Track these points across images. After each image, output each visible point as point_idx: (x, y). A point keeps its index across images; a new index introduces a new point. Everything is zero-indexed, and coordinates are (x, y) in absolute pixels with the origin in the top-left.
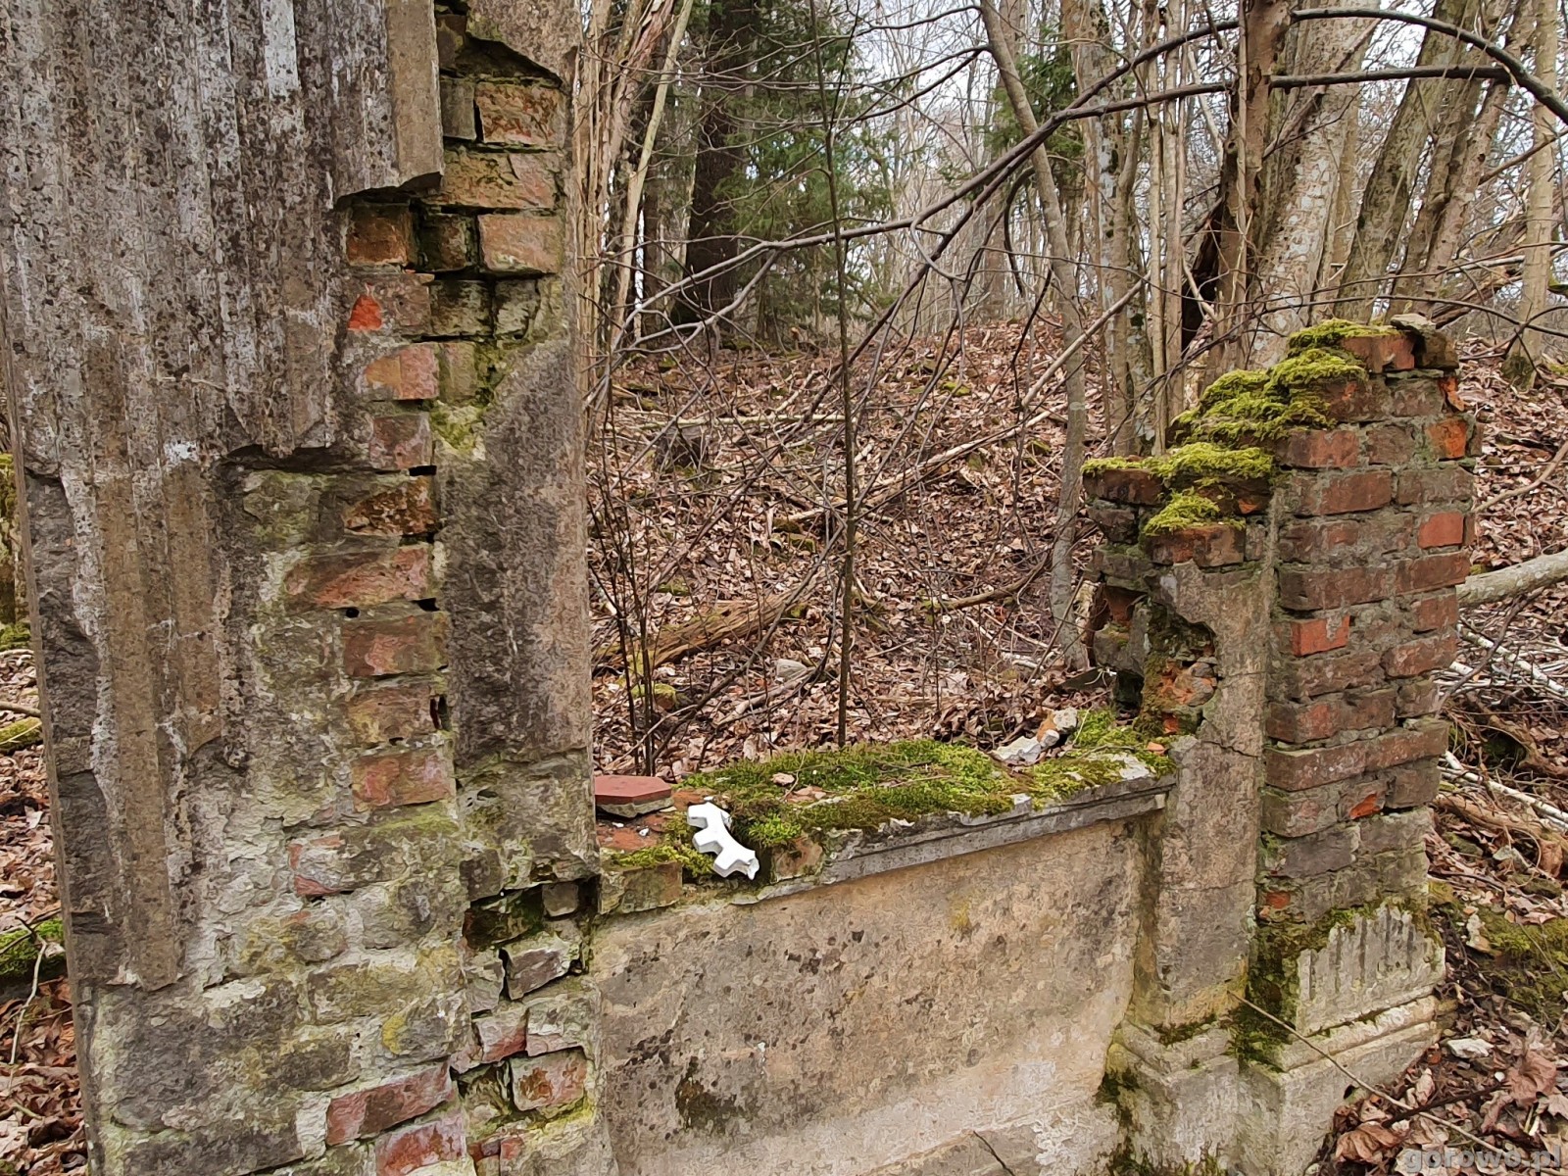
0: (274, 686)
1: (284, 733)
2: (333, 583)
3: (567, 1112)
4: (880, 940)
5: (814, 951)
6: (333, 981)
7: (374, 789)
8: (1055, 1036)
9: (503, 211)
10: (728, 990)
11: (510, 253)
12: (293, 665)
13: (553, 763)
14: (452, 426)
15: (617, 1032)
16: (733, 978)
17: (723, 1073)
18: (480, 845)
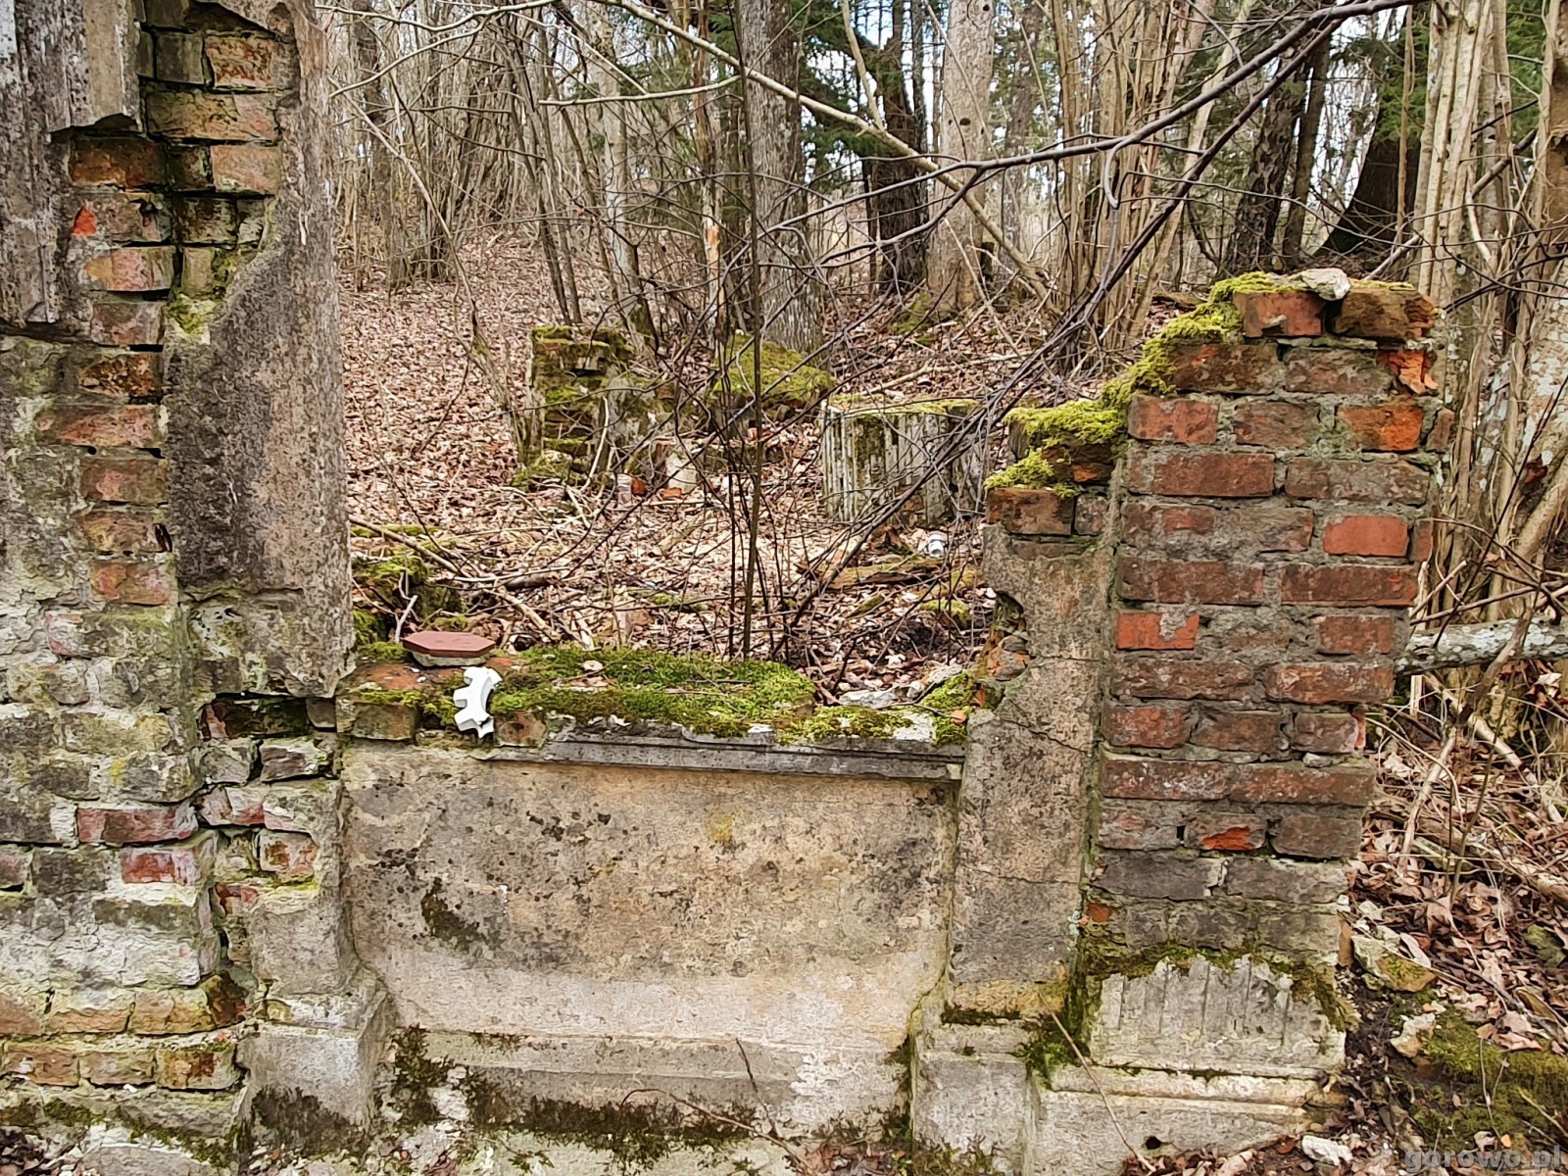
0: (25, 495)
1: (29, 530)
2: (74, 426)
3: (297, 883)
4: (629, 829)
5: (558, 820)
6: (77, 721)
7: (105, 586)
8: (842, 979)
9: (232, 142)
10: (470, 830)
11: (230, 176)
12: (39, 483)
13: (278, 597)
14: (193, 316)
15: (368, 836)
16: (475, 820)
17: (466, 901)
18: (226, 651)
